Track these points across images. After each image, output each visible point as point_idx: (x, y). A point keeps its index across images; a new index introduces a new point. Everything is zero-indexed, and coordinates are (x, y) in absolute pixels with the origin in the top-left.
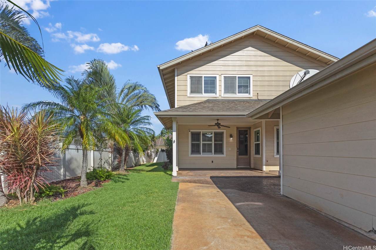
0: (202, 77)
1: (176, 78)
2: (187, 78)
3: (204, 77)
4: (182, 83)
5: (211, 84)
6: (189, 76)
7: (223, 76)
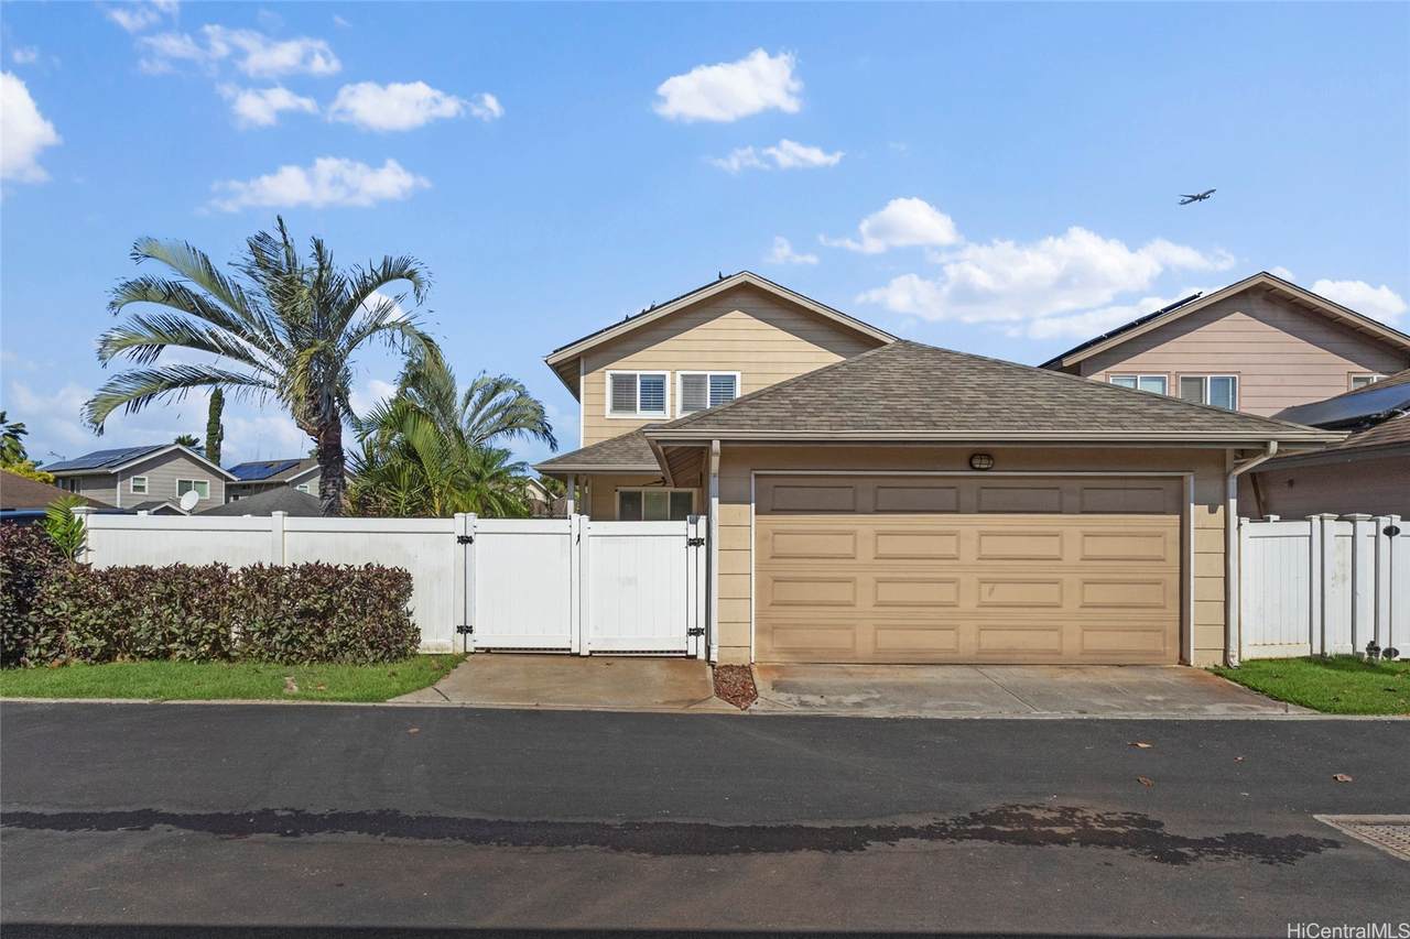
0: (635, 376)
1: (582, 378)
2: (604, 379)
3: (641, 376)
4: (594, 388)
5: (654, 391)
6: (608, 373)
7: (679, 374)
